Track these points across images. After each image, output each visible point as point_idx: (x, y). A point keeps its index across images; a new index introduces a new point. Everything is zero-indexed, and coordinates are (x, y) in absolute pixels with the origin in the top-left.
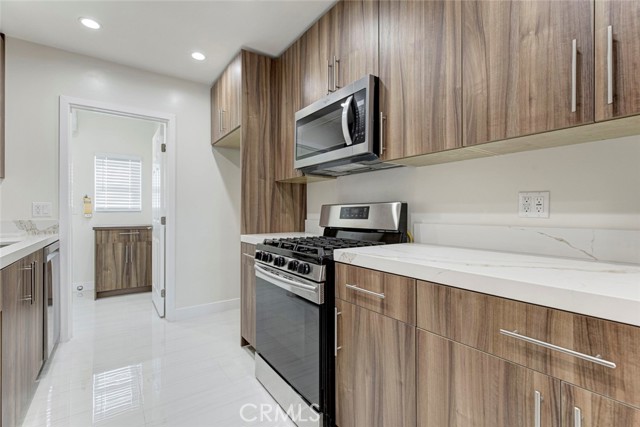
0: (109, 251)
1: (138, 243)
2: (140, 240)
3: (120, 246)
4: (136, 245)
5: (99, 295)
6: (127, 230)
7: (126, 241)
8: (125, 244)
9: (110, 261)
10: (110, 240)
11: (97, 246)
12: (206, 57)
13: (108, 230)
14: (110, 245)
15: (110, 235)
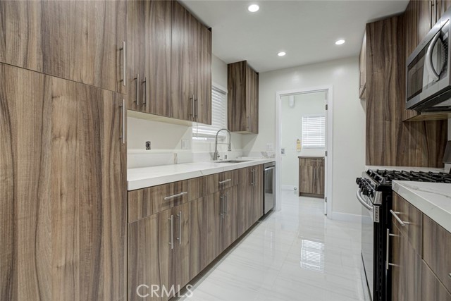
0: (306, 171)
1: (321, 167)
3: (311, 168)
5: (301, 194)
6: (315, 159)
7: (315, 165)
8: (314, 167)
9: (306, 176)
10: (306, 164)
12: (346, 40)
13: (305, 158)
14: (306, 167)
15: (307, 161)
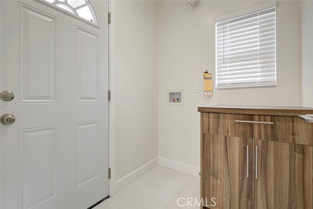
0: (220, 148)
1: (271, 144)
2: (275, 138)
3: (236, 143)
4: (265, 146)
6: (249, 115)
7: (247, 136)
8: (245, 142)
9: (220, 164)
10: (221, 130)
11: (203, 136)
13: (218, 113)
14: (221, 138)
15: (221, 120)
